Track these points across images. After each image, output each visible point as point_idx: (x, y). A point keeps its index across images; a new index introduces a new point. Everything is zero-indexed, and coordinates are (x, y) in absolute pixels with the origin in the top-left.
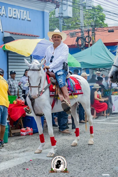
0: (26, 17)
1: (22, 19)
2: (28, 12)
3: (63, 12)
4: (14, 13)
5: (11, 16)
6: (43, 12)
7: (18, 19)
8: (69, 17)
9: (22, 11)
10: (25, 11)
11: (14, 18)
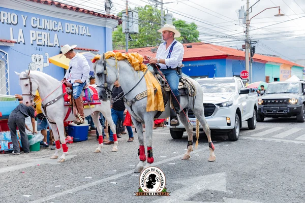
0: (85, 32)
1: (81, 35)
2: (88, 27)
3: (129, 28)
4: (72, 28)
5: (69, 31)
6: (105, 28)
7: (77, 34)
8: (135, 33)
9: (81, 27)
10: (84, 27)
11: (72, 33)
